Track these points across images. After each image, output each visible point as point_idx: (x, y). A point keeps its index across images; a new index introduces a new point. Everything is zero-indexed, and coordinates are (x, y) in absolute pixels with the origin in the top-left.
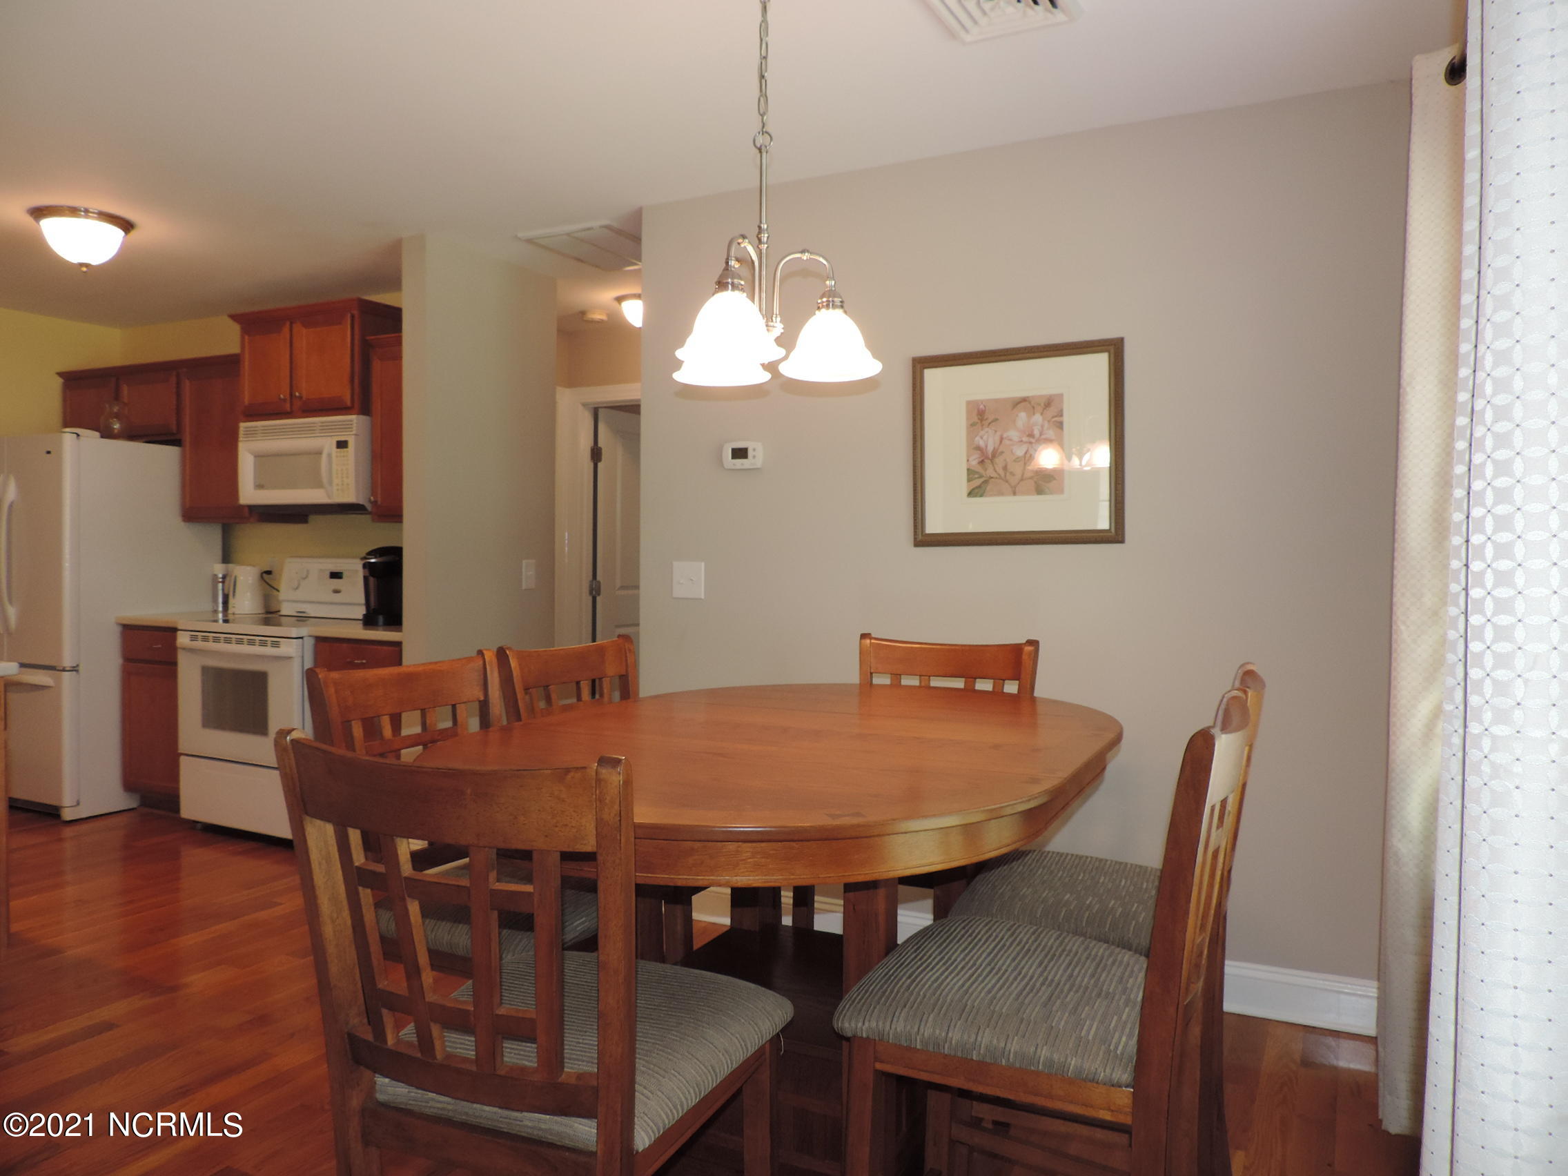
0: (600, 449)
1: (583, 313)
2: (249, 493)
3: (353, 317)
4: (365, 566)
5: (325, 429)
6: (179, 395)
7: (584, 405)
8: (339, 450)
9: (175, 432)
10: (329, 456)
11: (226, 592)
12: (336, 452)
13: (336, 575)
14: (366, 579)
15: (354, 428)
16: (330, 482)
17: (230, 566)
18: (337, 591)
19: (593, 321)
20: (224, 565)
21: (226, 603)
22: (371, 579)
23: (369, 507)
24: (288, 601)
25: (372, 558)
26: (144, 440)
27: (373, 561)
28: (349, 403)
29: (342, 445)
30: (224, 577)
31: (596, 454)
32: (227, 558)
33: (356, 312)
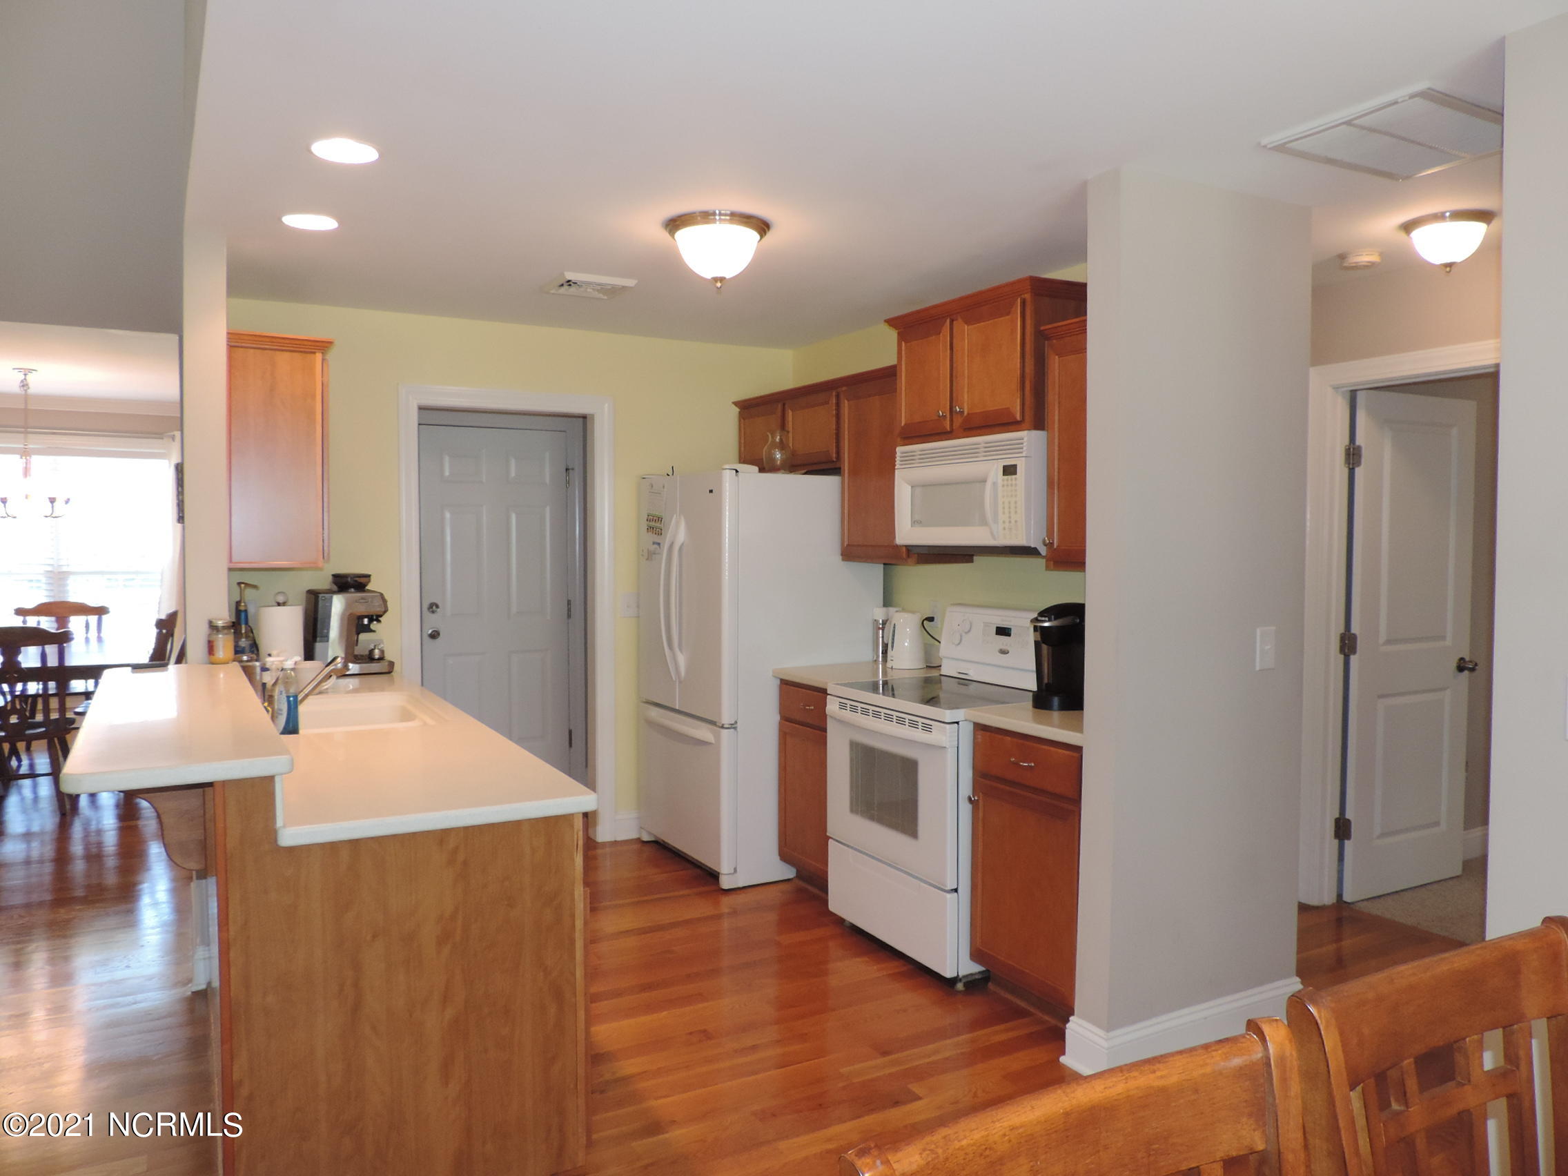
0: (1359, 448)
1: (1342, 257)
2: (907, 532)
3: (1024, 303)
4: (1036, 629)
5: (989, 450)
6: (838, 417)
7: (1336, 388)
8: (1006, 477)
9: (835, 460)
10: (995, 484)
11: (886, 642)
12: (1003, 480)
13: (1003, 631)
14: (1037, 645)
15: (1025, 448)
16: (996, 521)
17: (892, 610)
18: (1004, 652)
19: (1356, 267)
20: (885, 609)
21: (885, 652)
22: (1045, 647)
23: (1043, 550)
24: (948, 658)
25: (1045, 621)
26: (804, 472)
27: (1046, 624)
28: (1018, 417)
29: (1009, 470)
30: (884, 623)
31: (1353, 456)
32: (887, 602)
33: (1028, 296)
